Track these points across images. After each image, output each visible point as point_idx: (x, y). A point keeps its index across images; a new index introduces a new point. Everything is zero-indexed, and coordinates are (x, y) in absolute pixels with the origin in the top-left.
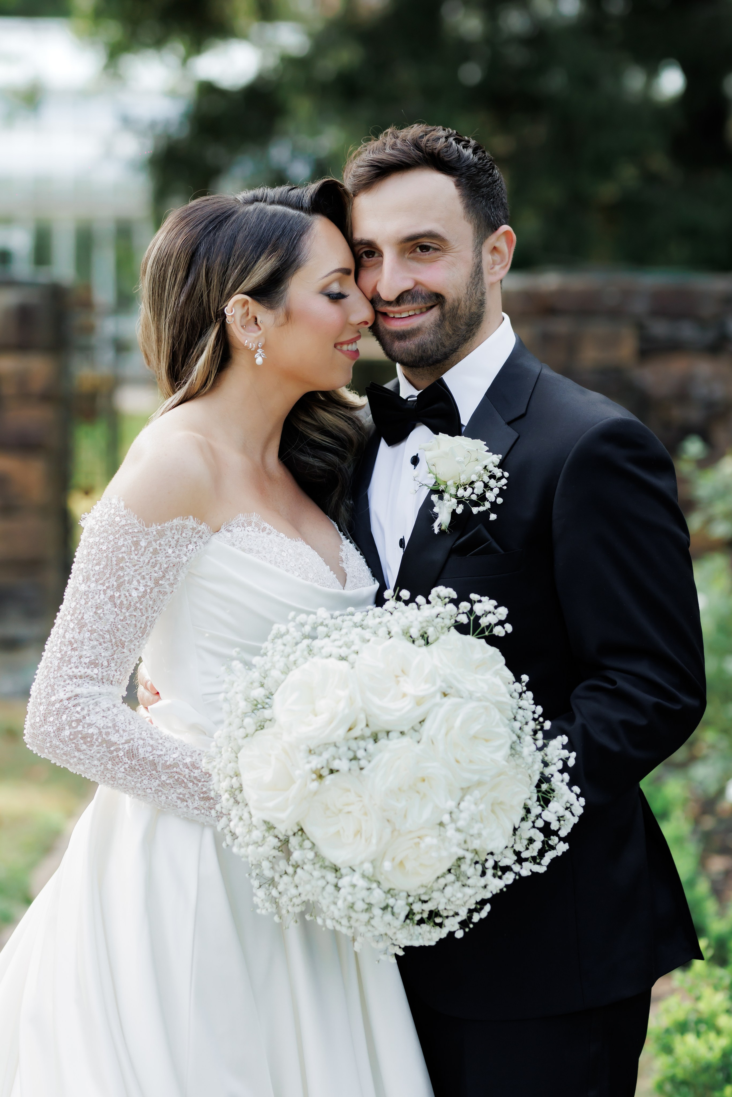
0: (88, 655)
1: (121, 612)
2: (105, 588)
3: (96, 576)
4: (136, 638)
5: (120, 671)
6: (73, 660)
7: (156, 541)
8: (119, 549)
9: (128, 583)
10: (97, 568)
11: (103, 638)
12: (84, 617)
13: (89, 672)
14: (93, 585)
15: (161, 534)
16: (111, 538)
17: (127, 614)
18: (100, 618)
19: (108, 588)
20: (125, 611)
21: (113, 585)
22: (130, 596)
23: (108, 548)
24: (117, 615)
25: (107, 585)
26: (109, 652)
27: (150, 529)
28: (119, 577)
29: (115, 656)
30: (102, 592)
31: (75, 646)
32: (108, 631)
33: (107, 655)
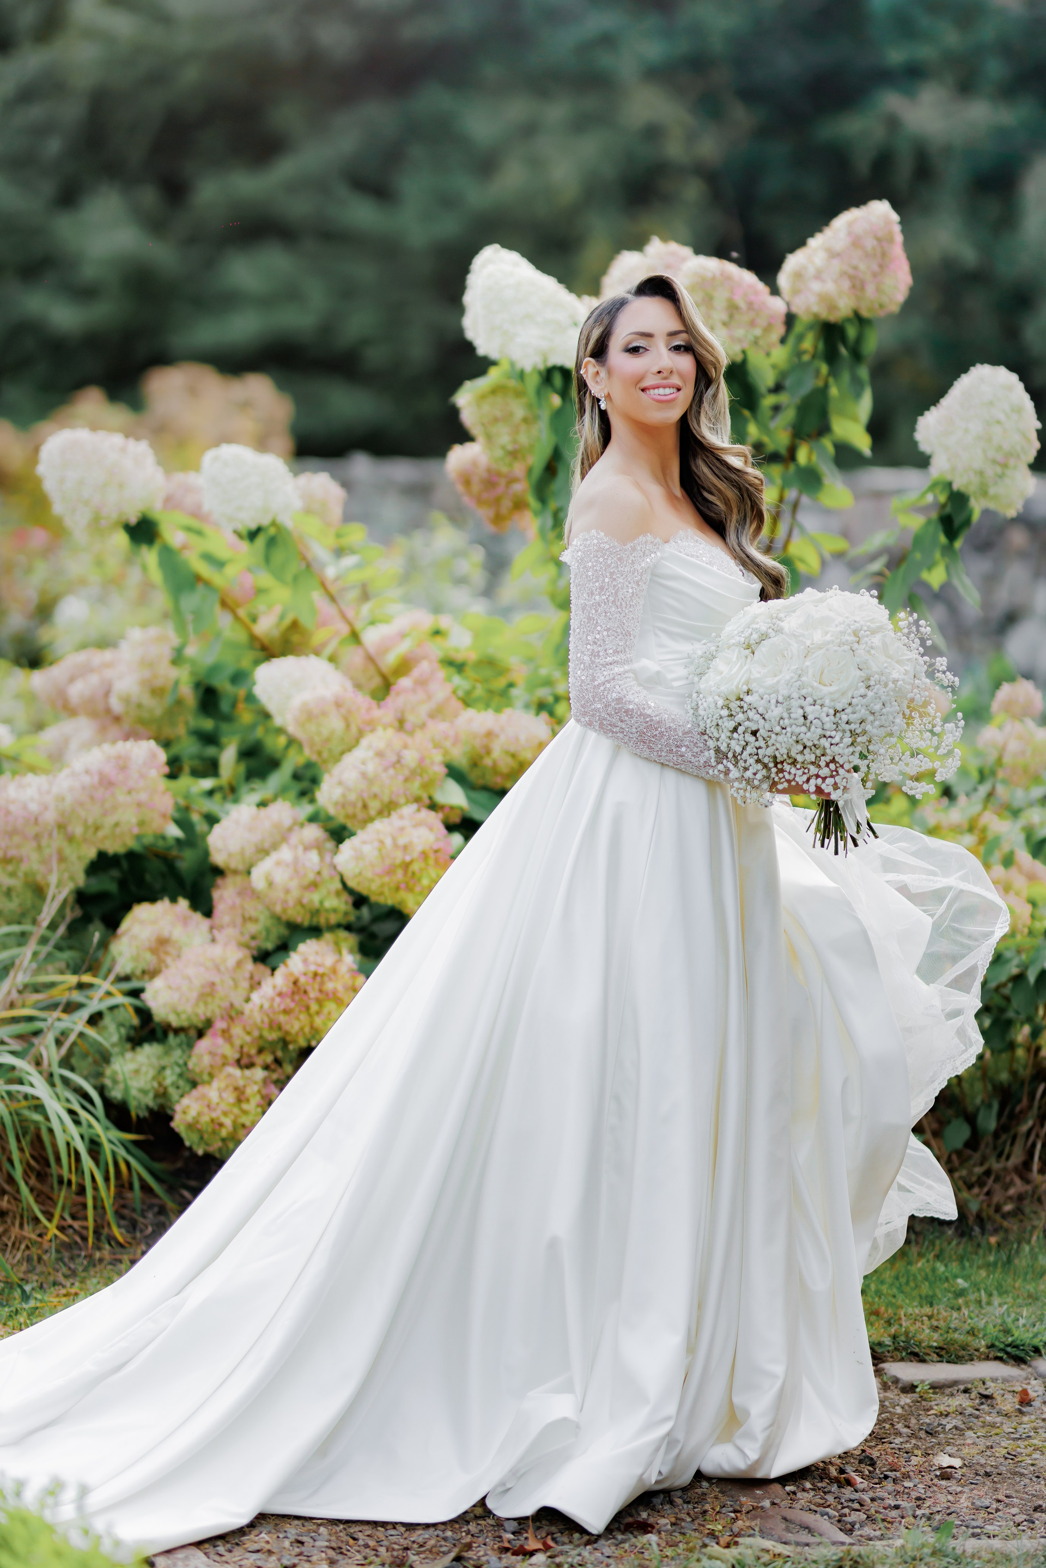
3: (598, 590)
6: (601, 654)
7: (631, 554)
8: (609, 566)
10: (597, 584)
11: (617, 632)
13: (615, 658)
14: (597, 597)
15: (634, 549)
16: (601, 560)
18: (610, 619)
23: (601, 568)
24: (621, 613)
27: (626, 547)
28: (615, 586)
29: (628, 643)
31: (599, 643)
32: (618, 627)
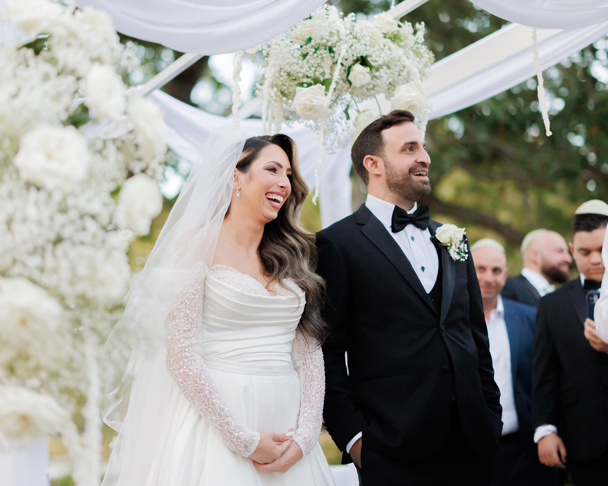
0: (181, 329)
1: (187, 306)
2: (178, 299)
4: (197, 316)
5: (196, 332)
9: (185, 294)
12: (174, 314)
17: (190, 307)
19: (179, 299)
20: (189, 306)
21: (180, 297)
22: (188, 299)
25: (178, 298)
26: (189, 325)
30: (177, 302)
33: (189, 326)
